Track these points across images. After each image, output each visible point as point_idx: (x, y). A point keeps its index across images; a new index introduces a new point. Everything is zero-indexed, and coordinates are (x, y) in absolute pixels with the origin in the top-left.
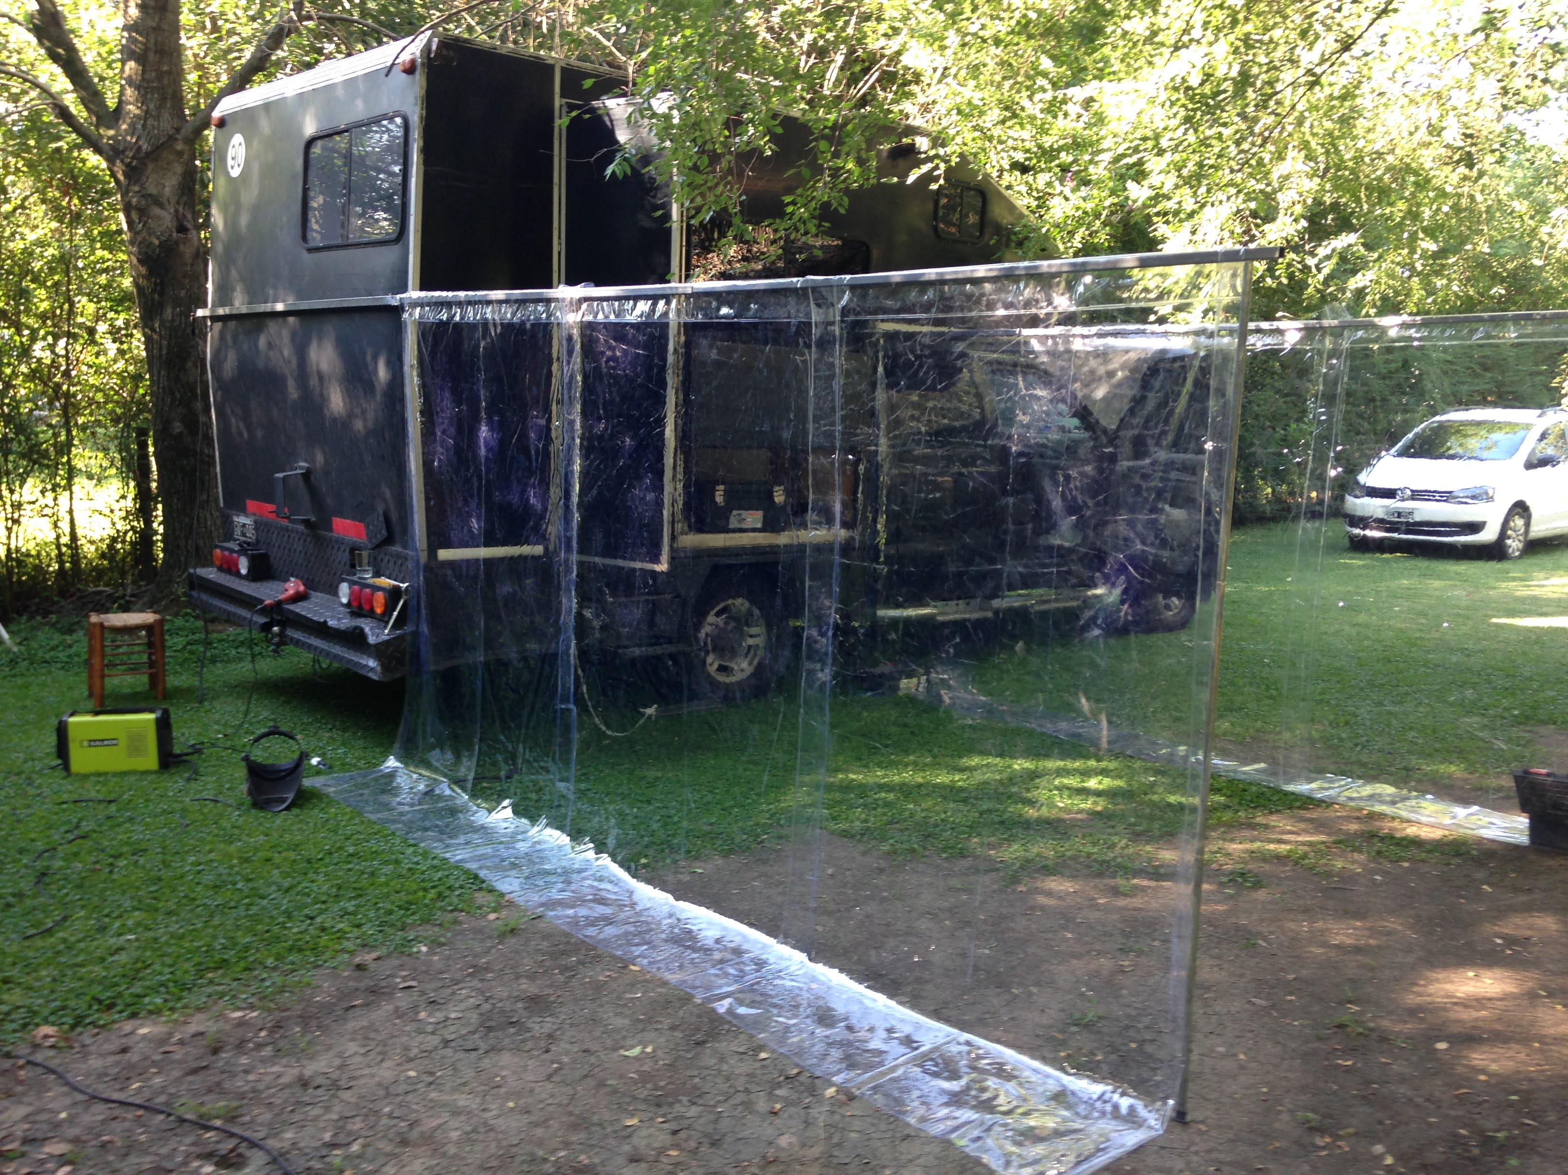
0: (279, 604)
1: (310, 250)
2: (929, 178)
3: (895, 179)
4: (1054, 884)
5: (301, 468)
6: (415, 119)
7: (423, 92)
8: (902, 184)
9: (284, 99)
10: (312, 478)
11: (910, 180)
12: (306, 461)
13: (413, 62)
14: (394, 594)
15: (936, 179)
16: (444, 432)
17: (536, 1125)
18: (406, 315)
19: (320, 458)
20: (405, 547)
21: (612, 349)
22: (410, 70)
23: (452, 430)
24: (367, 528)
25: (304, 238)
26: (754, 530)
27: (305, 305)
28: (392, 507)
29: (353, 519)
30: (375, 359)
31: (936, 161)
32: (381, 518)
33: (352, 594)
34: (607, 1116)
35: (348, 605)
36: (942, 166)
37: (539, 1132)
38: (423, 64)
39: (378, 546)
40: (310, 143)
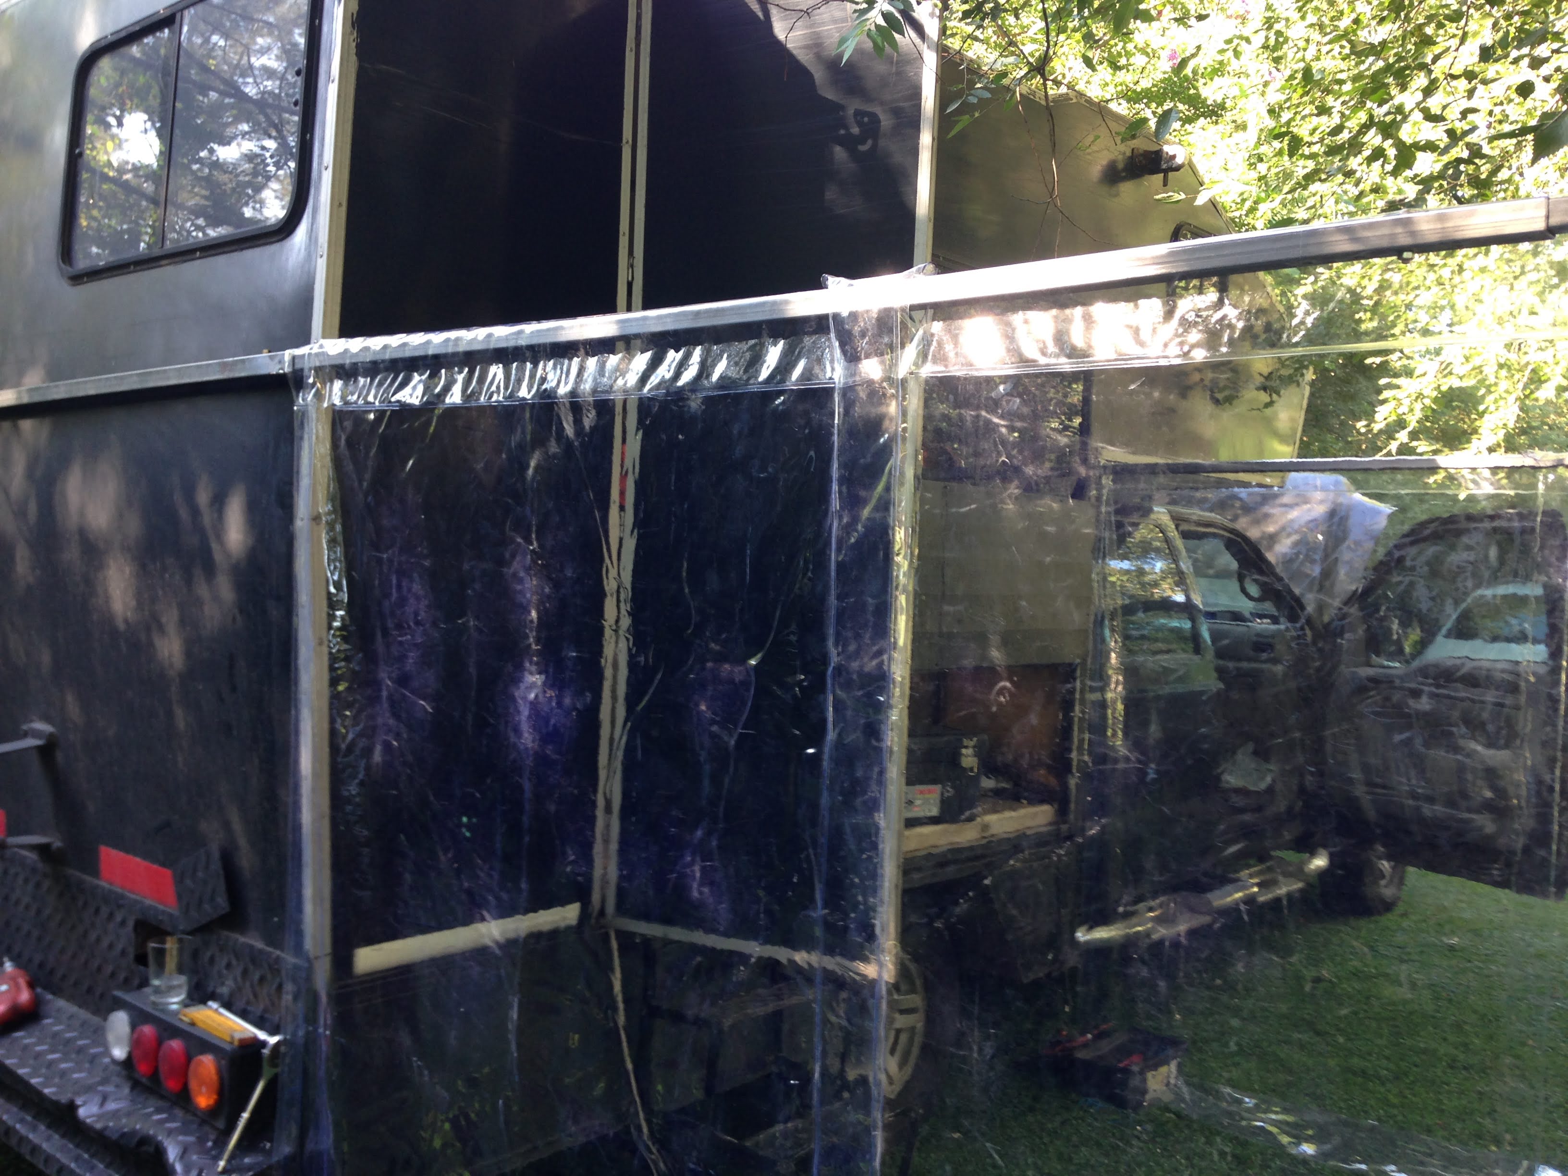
1: (78, 277)
5: (36, 734)
10: (60, 756)
12: (47, 719)
14: (245, 1059)
16: (403, 680)
18: (305, 399)
19: (77, 715)
20: (273, 940)
23: (430, 678)
24: (180, 880)
28: (242, 842)
29: (147, 855)
30: (219, 501)
32: (216, 865)
33: (136, 1043)
39: (204, 929)
40: (91, 57)
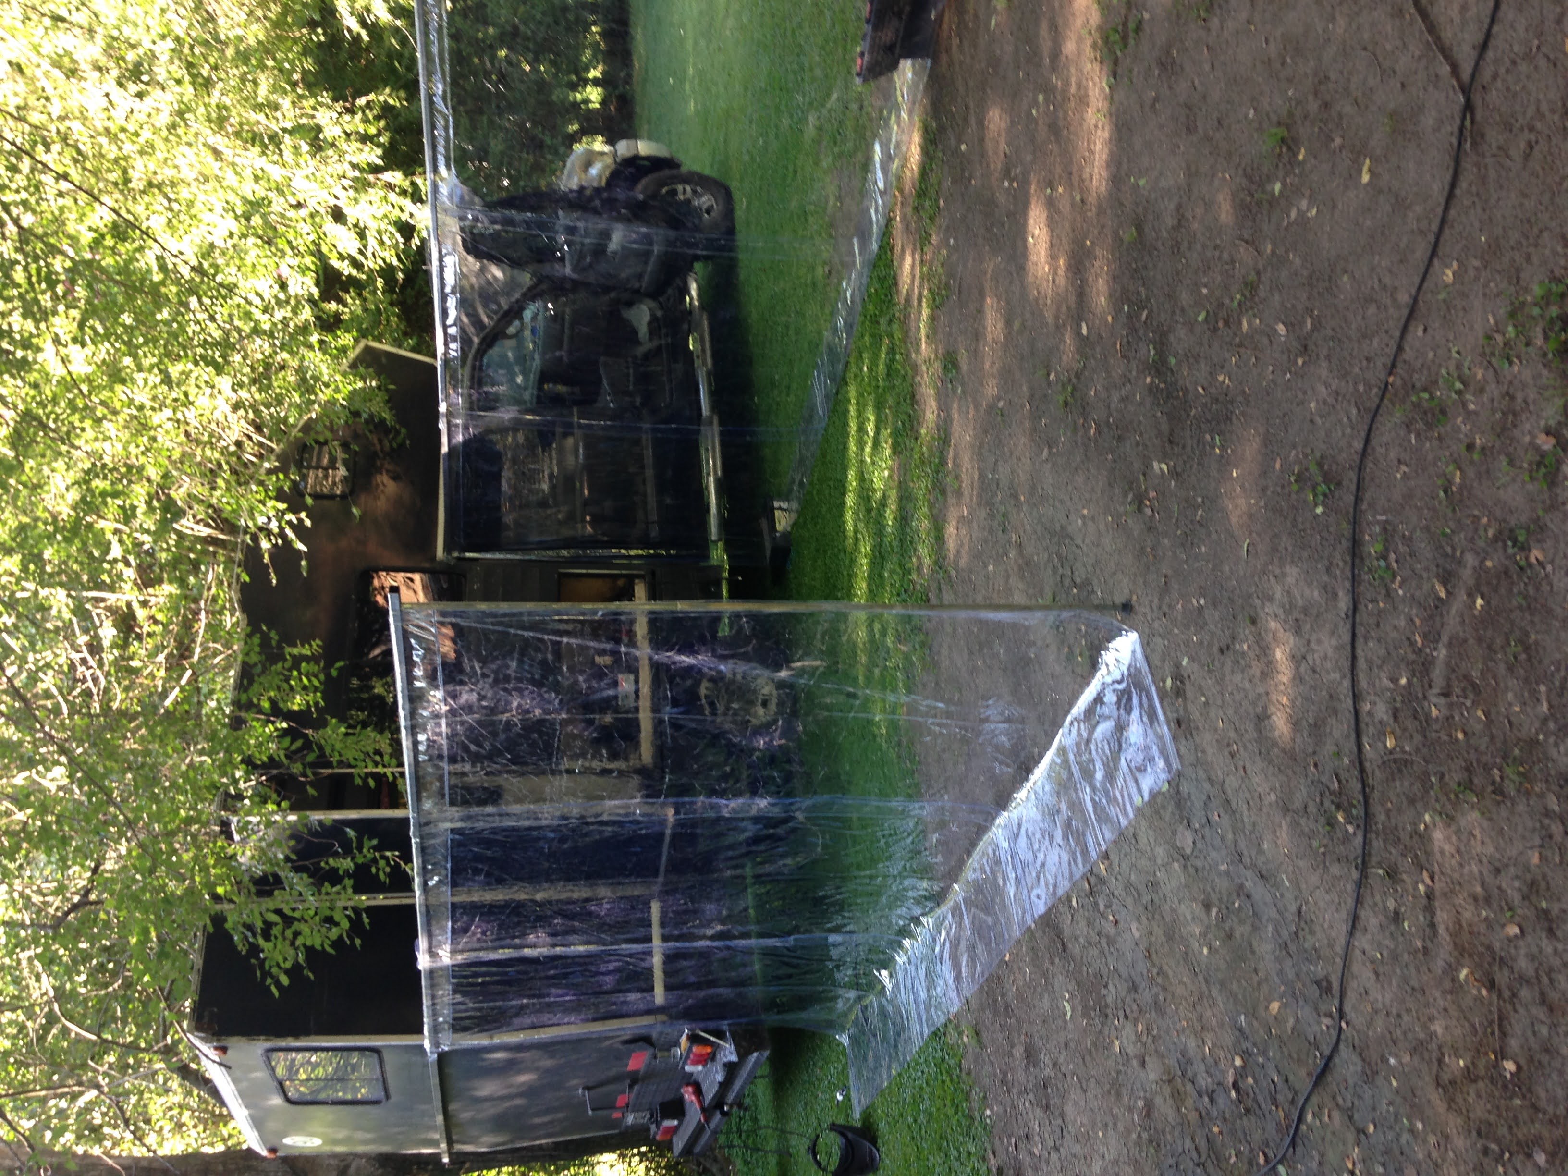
0: (703, 1109)
1: (388, 1097)
2: (299, 528)
3: (303, 563)
4: (951, 544)
5: (582, 1092)
6: (269, 1045)
7: (244, 1039)
8: (308, 556)
9: (251, 1115)
10: (592, 1085)
11: (305, 549)
12: (576, 1090)
13: (216, 1048)
14: (694, 1039)
15: (300, 521)
17: (1115, 1125)
19: (574, 1082)
20: (652, 1030)
21: (474, 934)
22: (223, 1050)
24: (636, 1053)
25: (376, 1102)
26: (637, 682)
27: (437, 1103)
29: (628, 1059)
30: (487, 1060)
31: (283, 524)
32: (627, 1046)
33: (694, 1064)
34: (1111, 1063)
35: (705, 1066)
36: (289, 516)
37: (1121, 1127)
38: (218, 1040)
39: (653, 1047)
40: (288, 1100)
